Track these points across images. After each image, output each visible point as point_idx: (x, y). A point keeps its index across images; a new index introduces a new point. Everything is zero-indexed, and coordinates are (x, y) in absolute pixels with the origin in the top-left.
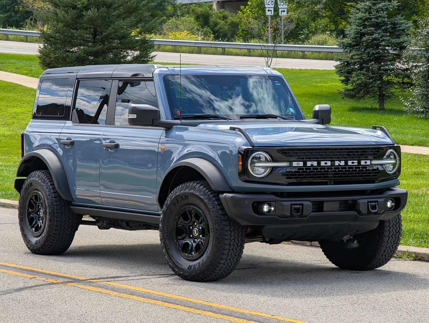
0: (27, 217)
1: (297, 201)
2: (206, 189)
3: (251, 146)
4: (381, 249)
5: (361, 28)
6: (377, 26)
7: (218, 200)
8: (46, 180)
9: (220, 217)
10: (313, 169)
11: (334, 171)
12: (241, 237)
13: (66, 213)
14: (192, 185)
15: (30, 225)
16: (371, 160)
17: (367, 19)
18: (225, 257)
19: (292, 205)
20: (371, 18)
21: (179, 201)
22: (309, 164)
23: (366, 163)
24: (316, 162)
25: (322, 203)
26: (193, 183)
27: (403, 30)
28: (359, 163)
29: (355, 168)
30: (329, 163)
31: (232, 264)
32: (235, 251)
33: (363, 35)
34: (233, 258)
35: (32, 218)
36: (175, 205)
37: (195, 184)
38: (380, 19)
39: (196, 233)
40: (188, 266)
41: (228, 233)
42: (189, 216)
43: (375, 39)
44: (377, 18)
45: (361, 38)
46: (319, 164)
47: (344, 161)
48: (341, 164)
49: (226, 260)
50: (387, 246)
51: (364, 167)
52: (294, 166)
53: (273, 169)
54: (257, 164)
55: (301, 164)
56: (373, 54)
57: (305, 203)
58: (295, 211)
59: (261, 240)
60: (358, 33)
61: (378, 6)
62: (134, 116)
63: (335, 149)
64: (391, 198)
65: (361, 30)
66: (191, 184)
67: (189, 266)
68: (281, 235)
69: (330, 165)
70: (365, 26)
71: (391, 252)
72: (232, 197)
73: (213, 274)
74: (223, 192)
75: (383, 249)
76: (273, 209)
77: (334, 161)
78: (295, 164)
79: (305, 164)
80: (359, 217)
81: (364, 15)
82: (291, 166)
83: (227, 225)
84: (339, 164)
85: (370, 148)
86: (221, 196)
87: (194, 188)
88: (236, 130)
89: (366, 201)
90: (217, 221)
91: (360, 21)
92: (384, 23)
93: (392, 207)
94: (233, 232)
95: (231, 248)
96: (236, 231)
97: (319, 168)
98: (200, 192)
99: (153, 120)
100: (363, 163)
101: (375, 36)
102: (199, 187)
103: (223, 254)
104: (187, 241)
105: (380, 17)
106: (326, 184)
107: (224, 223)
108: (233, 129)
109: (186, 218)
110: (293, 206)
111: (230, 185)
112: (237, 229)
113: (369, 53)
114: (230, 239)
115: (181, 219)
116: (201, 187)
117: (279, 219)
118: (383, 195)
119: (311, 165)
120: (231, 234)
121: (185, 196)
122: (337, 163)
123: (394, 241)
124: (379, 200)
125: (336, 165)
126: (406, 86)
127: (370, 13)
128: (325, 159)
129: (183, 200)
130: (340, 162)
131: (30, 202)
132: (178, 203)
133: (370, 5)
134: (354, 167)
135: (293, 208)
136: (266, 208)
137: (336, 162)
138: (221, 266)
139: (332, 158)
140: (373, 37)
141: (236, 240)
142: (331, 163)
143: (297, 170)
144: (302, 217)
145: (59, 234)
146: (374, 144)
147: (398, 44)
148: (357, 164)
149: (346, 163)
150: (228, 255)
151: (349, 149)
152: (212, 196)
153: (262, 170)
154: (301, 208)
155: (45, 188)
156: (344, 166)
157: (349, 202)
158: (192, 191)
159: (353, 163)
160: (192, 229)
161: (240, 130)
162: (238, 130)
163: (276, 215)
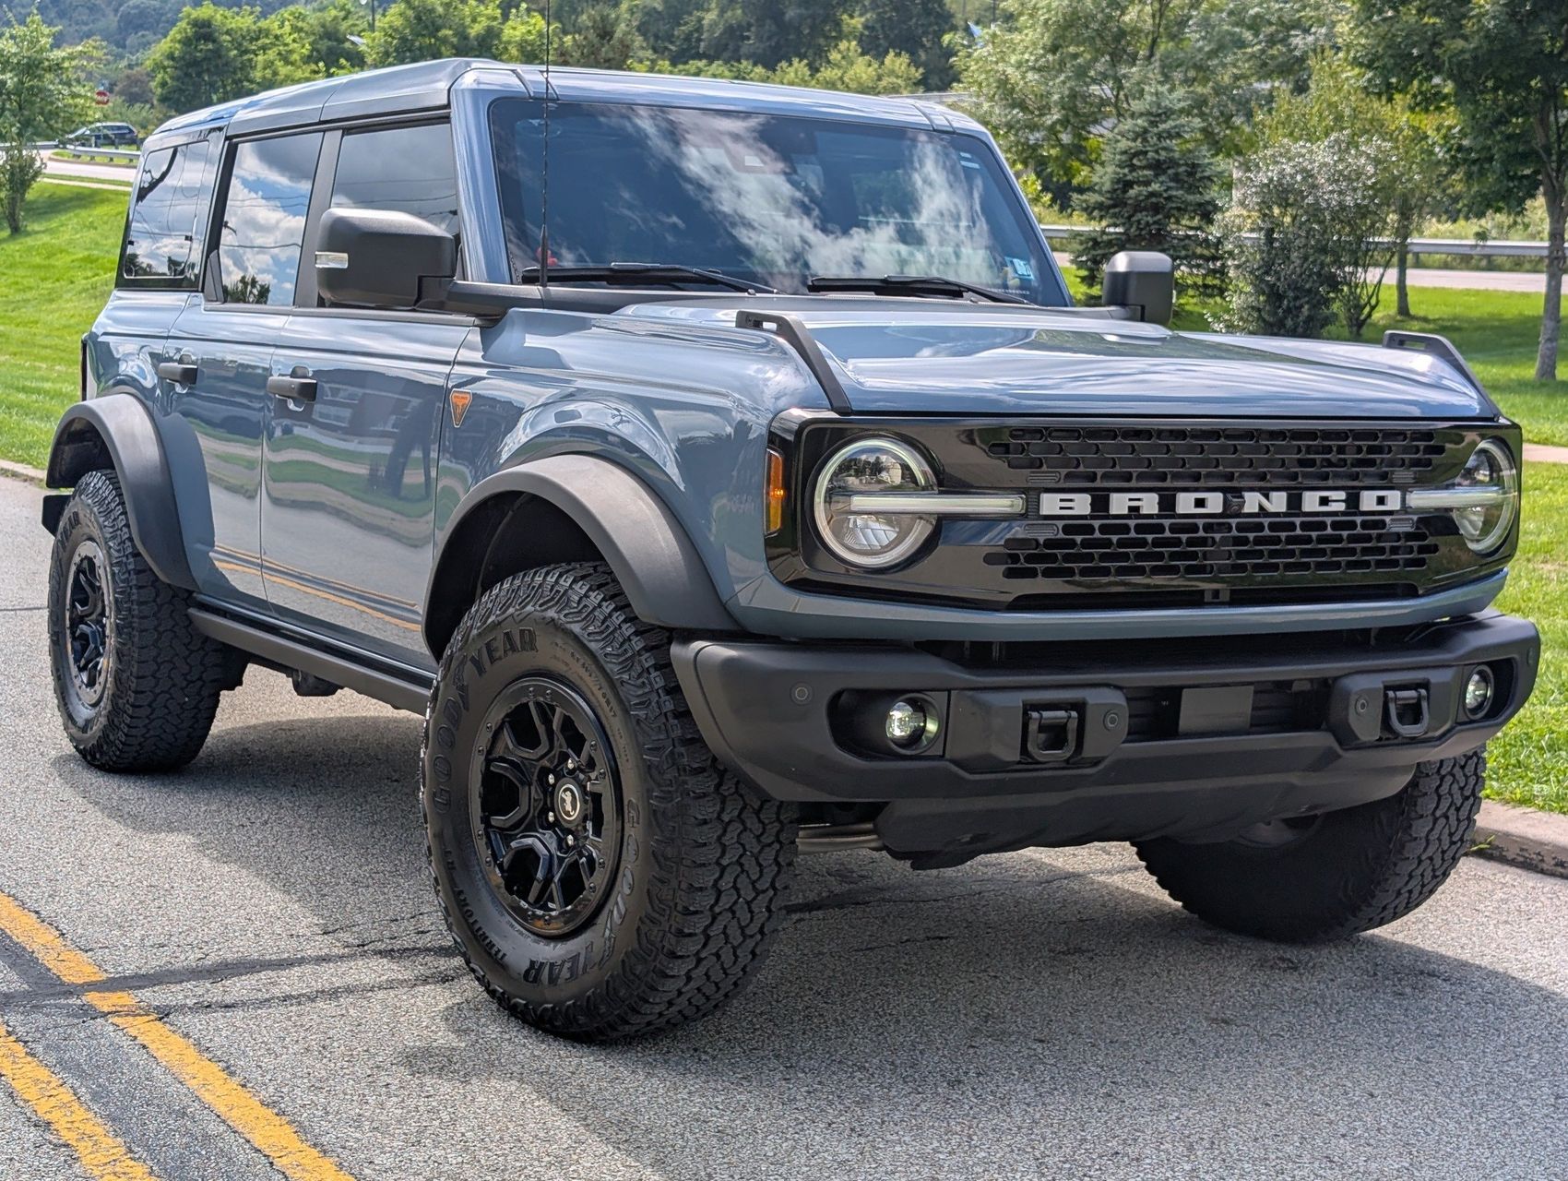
0: (68, 632)
1: (1053, 688)
2: (615, 609)
3: (833, 409)
4: (1397, 870)
5: (1126, 171)
6: (1158, 167)
7: (665, 666)
8: (113, 505)
9: (672, 753)
10: (1139, 528)
11: (1237, 541)
12: (777, 846)
13: (176, 629)
14: (557, 582)
15: (77, 661)
16: (1404, 489)
17: (1136, 154)
18: (692, 946)
19: (1029, 707)
20: (1146, 153)
21: (497, 655)
22: (1119, 504)
23: (1381, 501)
24: (1155, 497)
25: (1173, 695)
26: (560, 576)
27: (1209, 178)
28: (1353, 501)
29: (1335, 525)
30: (1215, 502)
31: (726, 974)
32: (744, 916)
33: (1128, 185)
34: (735, 949)
35: (84, 636)
36: (481, 670)
37: (565, 582)
38: (1163, 153)
39: (569, 807)
40: (526, 965)
41: (711, 833)
42: (541, 729)
43: (1152, 194)
44: (1157, 152)
45: (1125, 192)
46: (1167, 504)
47: (1284, 494)
48: (1271, 508)
49: (699, 961)
50: (1424, 857)
51: (1375, 522)
52: (1045, 511)
53: (943, 525)
54: (858, 502)
55: (1081, 504)
56: (1147, 224)
57: (1093, 697)
58: (1042, 736)
59: (873, 845)
60: (1118, 181)
61: (1162, 127)
62: (339, 260)
63: (1249, 434)
64: (1479, 664)
65: (1125, 175)
66: (551, 579)
67: (532, 963)
68: (967, 838)
69: (1220, 510)
70: (1133, 168)
71: (1435, 877)
72: (729, 662)
73: (635, 1019)
74: (688, 636)
75: (1405, 868)
76: (932, 727)
77: (1238, 492)
78: (1050, 504)
79: (1100, 503)
80: (1339, 757)
81: (1133, 144)
82: (1031, 512)
83: (705, 795)
84: (1261, 508)
85: (1401, 434)
86: (676, 650)
87: (561, 599)
88: (766, 325)
89: (1377, 682)
90: (654, 772)
91: (1124, 158)
92: (1173, 163)
93: (1480, 706)
94: (735, 828)
95: (725, 902)
96: (749, 825)
97: (1167, 522)
98: (589, 618)
99: (420, 279)
100: (1368, 501)
101: (1155, 187)
102: (586, 596)
103: (680, 934)
104: (529, 841)
105: (1164, 149)
106: (1193, 599)
107: (692, 783)
108: (752, 321)
109: (526, 737)
110: (1035, 715)
111: (724, 599)
112: (757, 812)
113: (1139, 222)
114: (718, 863)
115: (507, 738)
116: (592, 594)
117: (963, 779)
118: (1450, 652)
119: (1131, 508)
120: (725, 840)
121: (522, 632)
122: (1252, 501)
123: (1451, 835)
124: (1435, 677)
125: (1246, 510)
126: (1209, 291)
127: (1145, 140)
128: (1195, 481)
129: (513, 649)
130: (1267, 497)
131: (76, 579)
132: (492, 660)
133: (1146, 124)
134: (1329, 520)
135: (1033, 727)
136: (899, 722)
137: (1247, 495)
138: (672, 986)
139: (1230, 477)
140: (1150, 189)
141: (749, 863)
142: (1225, 502)
143: (1061, 535)
144: (1079, 765)
145: (150, 705)
146: (1416, 412)
147: (1200, 205)
148: (1341, 507)
149: (1294, 502)
150: (708, 938)
151: (1311, 435)
152: (641, 645)
153: (882, 533)
154: (1073, 725)
155: (108, 536)
156: (1285, 515)
157: (1296, 688)
158: (551, 613)
159: (1324, 501)
160: (554, 786)
161: (785, 328)
162: (773, 326)
163: (947, 756)
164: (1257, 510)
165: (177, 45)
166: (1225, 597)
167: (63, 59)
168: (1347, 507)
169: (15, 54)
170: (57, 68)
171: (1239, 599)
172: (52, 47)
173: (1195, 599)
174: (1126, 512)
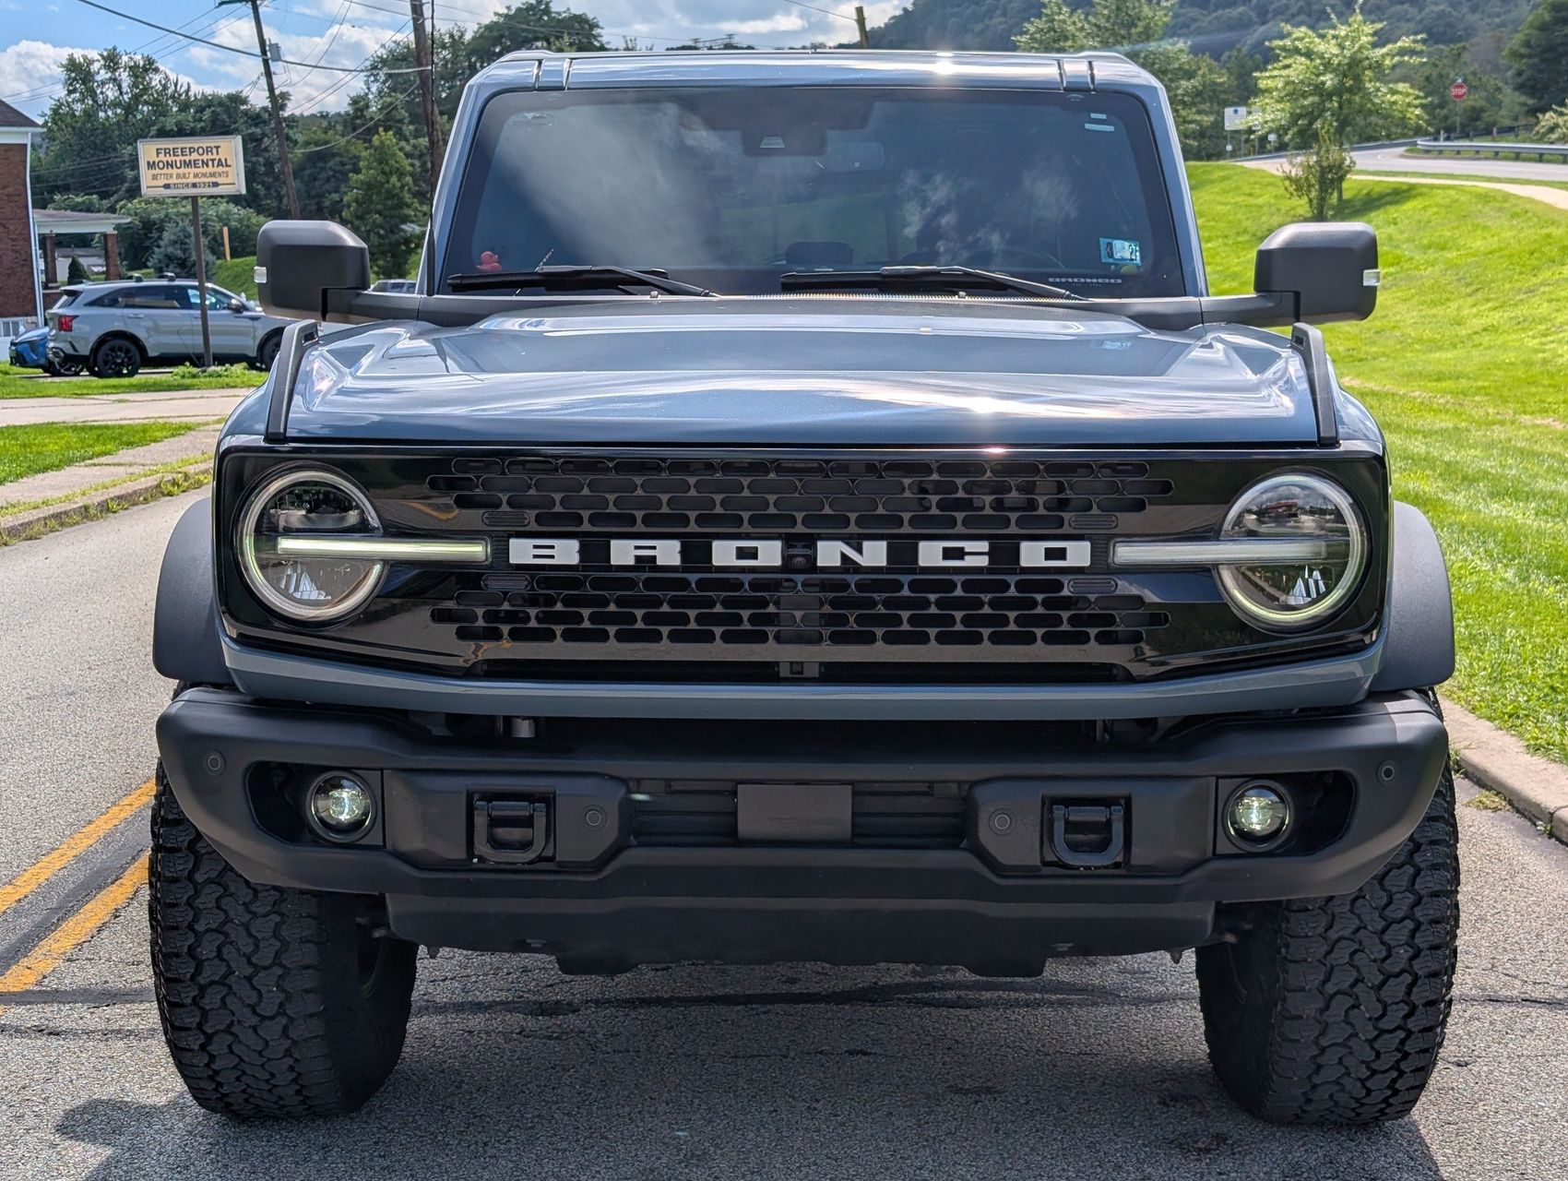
3: (267, 436)
10: (649, 584)
16: (1099, 540)
19: (477, 796)
22: (623, 553)
23: (1055, 554)
24: (675, 545)
28: (1003, 555)
29: (971, 586)
30: (769, 553)
46: (695, 554)
47: (884, 544)
48: (864, 561)
51: (1043, 581)
52: (515, 560)
53: (390, 573)
54: (290, 545)
55: (566, 552)
57: (568, 788)
64: (1258, 776)
69: (778, 562)
77: (810, 541)
78: (523, 551)
79: (592, 552)
80: (996, 883)
82: (499, 561)
84: (846, 560)
89: (1040, 793)
97: (693, 577)
100: (1032, 554)
106: (761, 673)
110: (482, 804)
119: (638, 558)
122: (830, 553)
124: (1139, 791)
125: (822, 563)
128: (735, 526)
130: (856, 547)
134: (959, 579)
135: (481, 819)
137: (822, 545)
139: (796, 522)
142: (787, 552)
143: (537, 590)
148: (983, 561)
149: (902, 554)
154: (539, 821)
156: (885, 570)
159: (953, 554)
163: (389, 846)
164: (838, 563)
165: (1534, 32)
166: (814, 672)
167: (1383, 56)
168: (991, 561)
169: (1337, 56)
170: (1377, 67)
171: (834, 674)
172: (1375, 45)
173: (764, 673)
174: (632, 562)
